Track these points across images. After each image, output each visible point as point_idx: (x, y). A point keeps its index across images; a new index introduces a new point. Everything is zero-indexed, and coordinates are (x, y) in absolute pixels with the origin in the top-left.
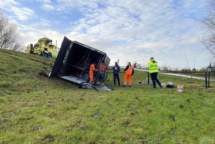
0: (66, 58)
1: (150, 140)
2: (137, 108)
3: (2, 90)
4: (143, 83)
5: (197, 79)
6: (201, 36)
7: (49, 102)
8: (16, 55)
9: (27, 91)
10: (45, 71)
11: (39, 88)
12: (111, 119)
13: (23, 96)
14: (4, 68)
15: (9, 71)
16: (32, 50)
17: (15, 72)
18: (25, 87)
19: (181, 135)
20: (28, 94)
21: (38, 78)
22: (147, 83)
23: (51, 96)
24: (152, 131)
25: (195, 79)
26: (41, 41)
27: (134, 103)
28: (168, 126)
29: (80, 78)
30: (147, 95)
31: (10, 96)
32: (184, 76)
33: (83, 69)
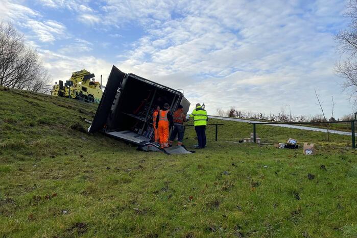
0: (116, 102)
1: (255, 231)
2: (234, 180)
3: (10, 153)
4: (245, 141)
5: (337, 134)
6: (342, 64)
7: (85, 172)
8: (35, 98)
9: (50, 155)
10: (81, 123)
11: (71, 151)
12: (188, 197)
13: (42, 163)
14: (13, 118)
15: (22, 123)
16: (62, 91)
17: (32, 125)
18: (48, 149)
19: (309, 222)
20: (53, 160)
21: (69, 134)
22: (253, 141)
23: (90, 162)
24: (258, 216)
25: (335, 134)
26: (77, 75)
27: (228, 172)
28: (287, 208)
29: (139, 135)
30: (252, 160)
31: (21, 163)
32: (315, 130)
33: (145, 120)
